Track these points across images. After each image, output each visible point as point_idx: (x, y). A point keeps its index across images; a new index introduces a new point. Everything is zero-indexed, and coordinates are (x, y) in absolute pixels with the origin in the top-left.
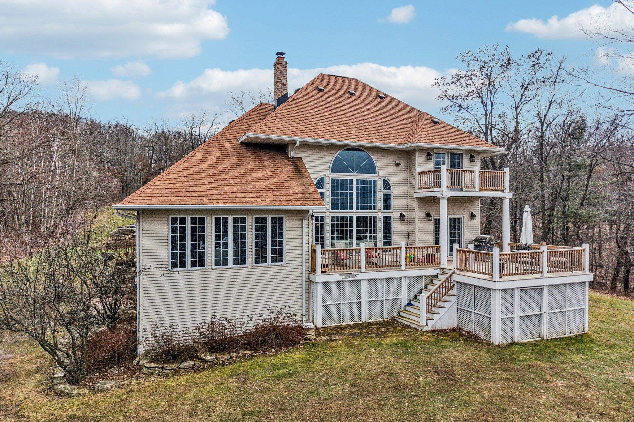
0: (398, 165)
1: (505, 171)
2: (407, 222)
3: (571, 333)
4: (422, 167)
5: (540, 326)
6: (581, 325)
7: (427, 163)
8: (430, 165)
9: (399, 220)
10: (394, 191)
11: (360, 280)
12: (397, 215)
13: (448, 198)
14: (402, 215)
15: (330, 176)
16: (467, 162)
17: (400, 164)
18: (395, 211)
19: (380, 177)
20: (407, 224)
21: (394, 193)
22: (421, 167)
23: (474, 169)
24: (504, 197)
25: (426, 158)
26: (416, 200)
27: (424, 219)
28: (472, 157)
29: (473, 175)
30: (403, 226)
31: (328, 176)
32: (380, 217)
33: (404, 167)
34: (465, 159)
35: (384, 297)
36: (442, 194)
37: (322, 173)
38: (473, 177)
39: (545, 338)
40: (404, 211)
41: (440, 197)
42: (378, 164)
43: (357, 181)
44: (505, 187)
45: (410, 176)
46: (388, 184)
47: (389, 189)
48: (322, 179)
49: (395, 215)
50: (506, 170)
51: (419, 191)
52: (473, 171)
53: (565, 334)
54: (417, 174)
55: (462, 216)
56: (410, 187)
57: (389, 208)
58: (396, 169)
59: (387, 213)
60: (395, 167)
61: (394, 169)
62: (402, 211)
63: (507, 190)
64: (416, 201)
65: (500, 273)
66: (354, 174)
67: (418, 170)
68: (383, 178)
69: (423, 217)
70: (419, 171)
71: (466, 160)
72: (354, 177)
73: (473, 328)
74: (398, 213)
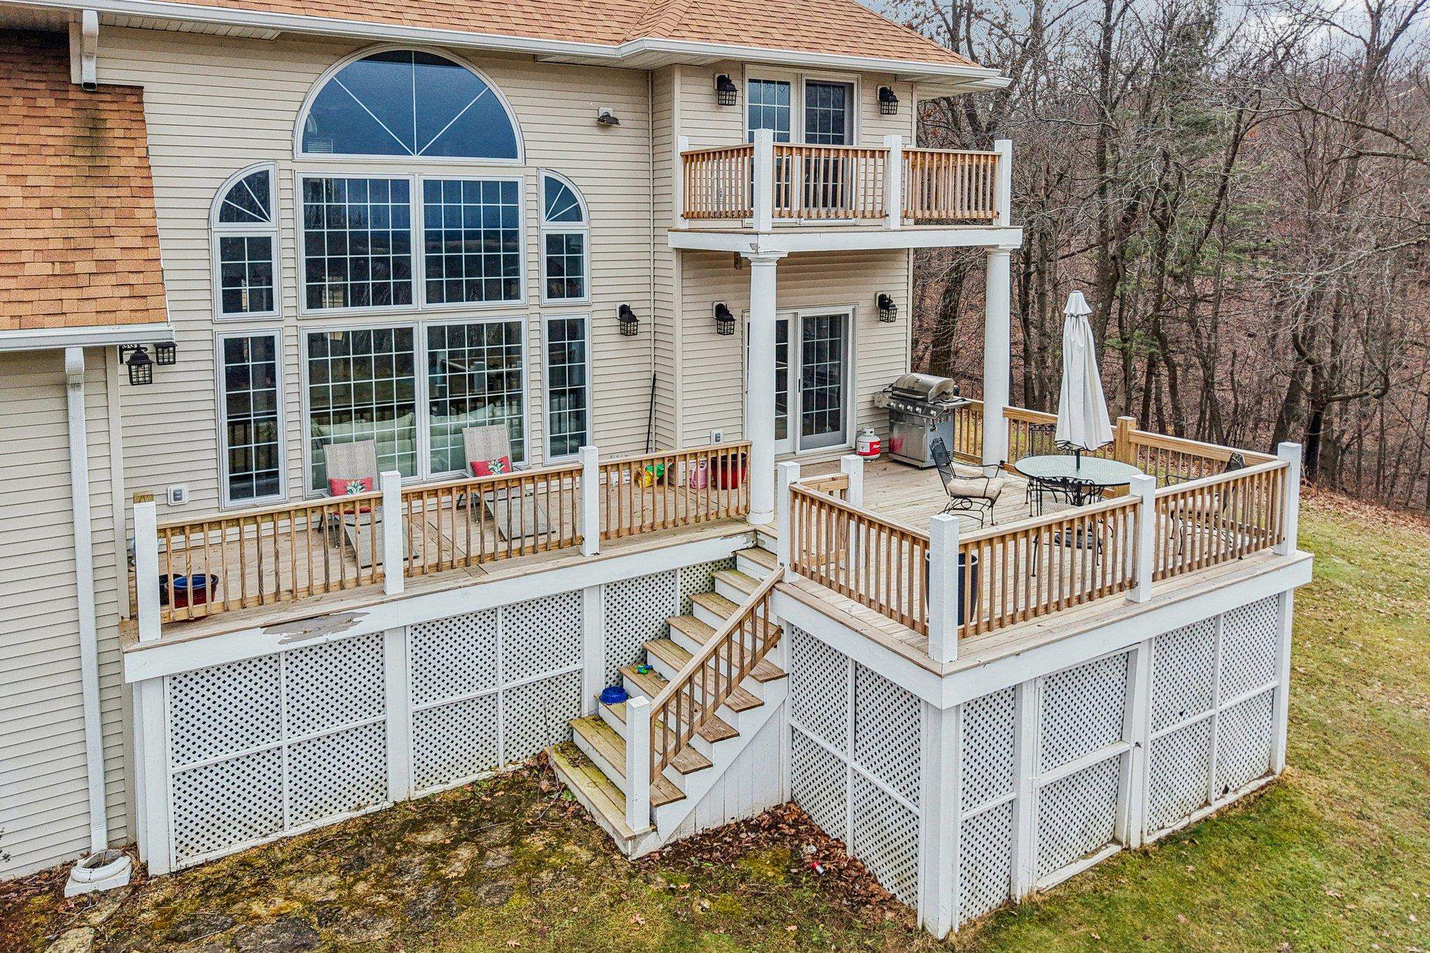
0: (607, 122)
1: (997, 151)
2: (647, 336)
3: (1226, 790)
4: (698, 132)
5: (1116, 797)
6: (1263, 752)
7: (719, 116)
8: (729, 125)
9: (617, 330)
10: (594, 224)
11: (380, 635)
12: (607, 314)
13: (780, 262)
14: (626, 314)
15: (296, 167)
16: (869, 115)
17: (615, 121)
18: (601, 298)
19: (533, 172)
20: (647, 344)
21: (595, 232)
22: (690, 132)
23: (885, 146)
24: (993, 247)
25: (715, 98)
26: (673, 257)
27: (708, 330)
28: (886, 98)
29: (880, 169)
30: (635, 353)
31: (289, 165)
32: (536, 326)
33: (631, 132)
34: (864, 104)
35: (501, 681)
36: (755, 247)
37: (258, 154)
38: (880, 177)
39: (1135, 844)
40: (635, 297)
41: (750, 257)
42: (522, 118)
43: (431, 188)
44: (996, 209)
45: (657, 166)
46: (568, 197)
47: (576, 215)
48: (260, 182)
49: (596, 315)
50: (1004, 147)
51: (686, 224)
52: (882, 152)
53: (1207, 803)
54: (679, 161)
55: (847, 310)
56: (657, 207)
57: (575, 289)
58: (601, 139)
59: (565, 309)
60: (596, 131)
61: (589, 139)
62: (625, 299)
63: (1005, 218)
64: (673, 266)
65: (961, 621)
66: (416, 158)
67: (683, 144)
68: (543, 174)
69: (701, 323)
70: (686, 149)
71: (866, 107)
72: (413, 169)
73: (849, 829)
74: (611, 306)
